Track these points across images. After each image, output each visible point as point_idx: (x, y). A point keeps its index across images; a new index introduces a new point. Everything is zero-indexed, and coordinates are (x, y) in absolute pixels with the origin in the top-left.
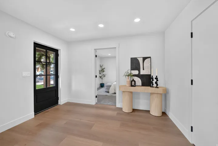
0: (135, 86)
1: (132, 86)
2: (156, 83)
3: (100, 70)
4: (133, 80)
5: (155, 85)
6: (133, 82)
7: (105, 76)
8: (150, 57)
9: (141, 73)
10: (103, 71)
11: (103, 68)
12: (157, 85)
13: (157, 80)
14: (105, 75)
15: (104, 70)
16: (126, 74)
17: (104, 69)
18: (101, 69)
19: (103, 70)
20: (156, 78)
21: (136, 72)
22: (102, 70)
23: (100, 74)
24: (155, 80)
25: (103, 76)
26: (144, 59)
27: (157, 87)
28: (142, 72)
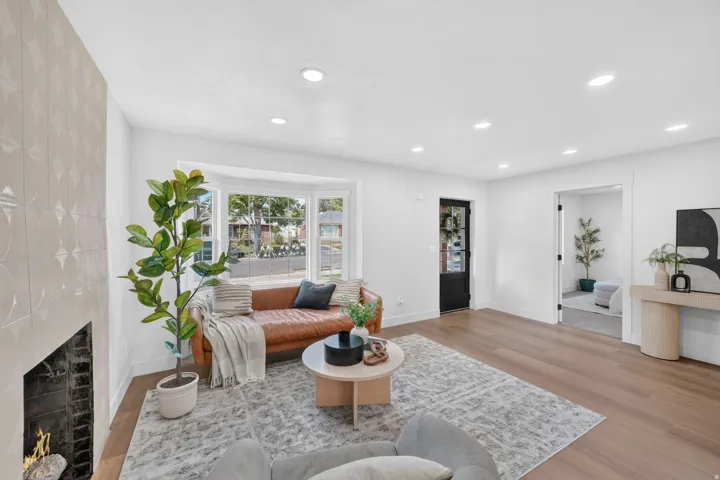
0: (686, 290)
1: (674, 289)
3: (579, 236)
4: (681, 274)
6: (681, 281)
7: (598, 256)
10: (593, 241)
11: (592, 228)
14: (602, 253)
15: (595, 235)
16: (653, 256)
17: (595, 232)
18: (584, 232)
19: (590, 235)
22: (591, 237)
23: (579, 247)
25: (590, 257)
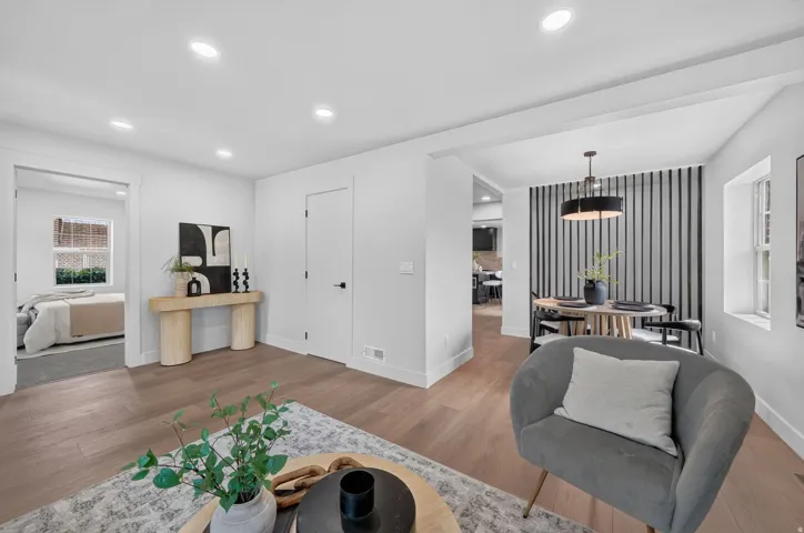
0: (199, 294)
1: (190, 294)
2: (245, 283)
4: (194, 281)
5: (242, 288)
6: (194, 286)
8: (228, 228)
9: (209, 264)
12: (247, 287)
13: (247, 278)
20: (246, 274)
21: (196, 261)
24: (242, 278)
26: (216, 230)
27: (246, 292)
28: (212, 261)
